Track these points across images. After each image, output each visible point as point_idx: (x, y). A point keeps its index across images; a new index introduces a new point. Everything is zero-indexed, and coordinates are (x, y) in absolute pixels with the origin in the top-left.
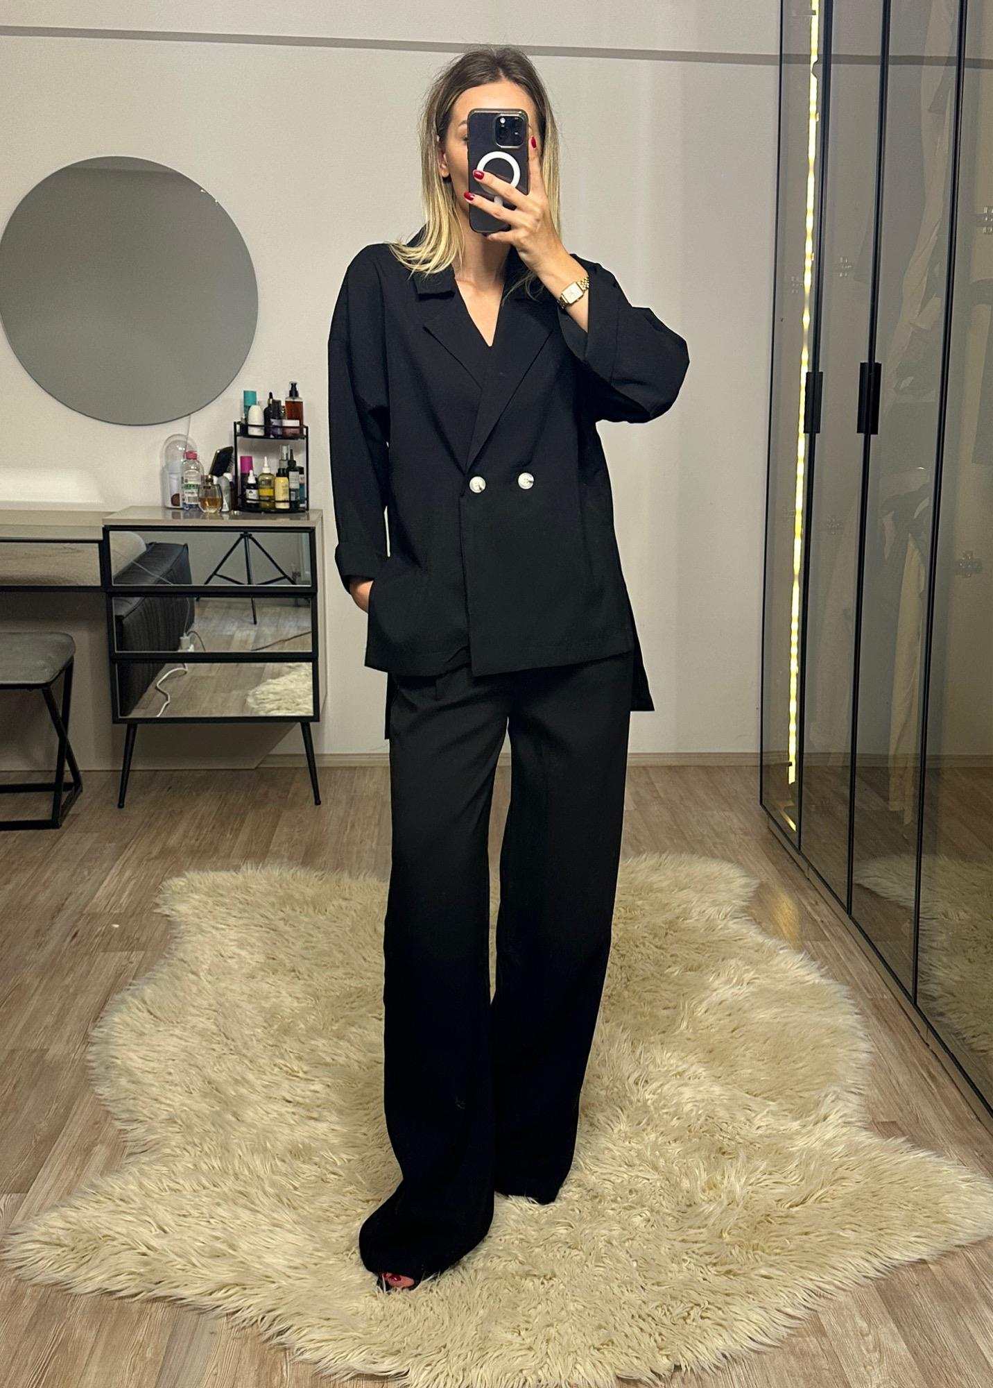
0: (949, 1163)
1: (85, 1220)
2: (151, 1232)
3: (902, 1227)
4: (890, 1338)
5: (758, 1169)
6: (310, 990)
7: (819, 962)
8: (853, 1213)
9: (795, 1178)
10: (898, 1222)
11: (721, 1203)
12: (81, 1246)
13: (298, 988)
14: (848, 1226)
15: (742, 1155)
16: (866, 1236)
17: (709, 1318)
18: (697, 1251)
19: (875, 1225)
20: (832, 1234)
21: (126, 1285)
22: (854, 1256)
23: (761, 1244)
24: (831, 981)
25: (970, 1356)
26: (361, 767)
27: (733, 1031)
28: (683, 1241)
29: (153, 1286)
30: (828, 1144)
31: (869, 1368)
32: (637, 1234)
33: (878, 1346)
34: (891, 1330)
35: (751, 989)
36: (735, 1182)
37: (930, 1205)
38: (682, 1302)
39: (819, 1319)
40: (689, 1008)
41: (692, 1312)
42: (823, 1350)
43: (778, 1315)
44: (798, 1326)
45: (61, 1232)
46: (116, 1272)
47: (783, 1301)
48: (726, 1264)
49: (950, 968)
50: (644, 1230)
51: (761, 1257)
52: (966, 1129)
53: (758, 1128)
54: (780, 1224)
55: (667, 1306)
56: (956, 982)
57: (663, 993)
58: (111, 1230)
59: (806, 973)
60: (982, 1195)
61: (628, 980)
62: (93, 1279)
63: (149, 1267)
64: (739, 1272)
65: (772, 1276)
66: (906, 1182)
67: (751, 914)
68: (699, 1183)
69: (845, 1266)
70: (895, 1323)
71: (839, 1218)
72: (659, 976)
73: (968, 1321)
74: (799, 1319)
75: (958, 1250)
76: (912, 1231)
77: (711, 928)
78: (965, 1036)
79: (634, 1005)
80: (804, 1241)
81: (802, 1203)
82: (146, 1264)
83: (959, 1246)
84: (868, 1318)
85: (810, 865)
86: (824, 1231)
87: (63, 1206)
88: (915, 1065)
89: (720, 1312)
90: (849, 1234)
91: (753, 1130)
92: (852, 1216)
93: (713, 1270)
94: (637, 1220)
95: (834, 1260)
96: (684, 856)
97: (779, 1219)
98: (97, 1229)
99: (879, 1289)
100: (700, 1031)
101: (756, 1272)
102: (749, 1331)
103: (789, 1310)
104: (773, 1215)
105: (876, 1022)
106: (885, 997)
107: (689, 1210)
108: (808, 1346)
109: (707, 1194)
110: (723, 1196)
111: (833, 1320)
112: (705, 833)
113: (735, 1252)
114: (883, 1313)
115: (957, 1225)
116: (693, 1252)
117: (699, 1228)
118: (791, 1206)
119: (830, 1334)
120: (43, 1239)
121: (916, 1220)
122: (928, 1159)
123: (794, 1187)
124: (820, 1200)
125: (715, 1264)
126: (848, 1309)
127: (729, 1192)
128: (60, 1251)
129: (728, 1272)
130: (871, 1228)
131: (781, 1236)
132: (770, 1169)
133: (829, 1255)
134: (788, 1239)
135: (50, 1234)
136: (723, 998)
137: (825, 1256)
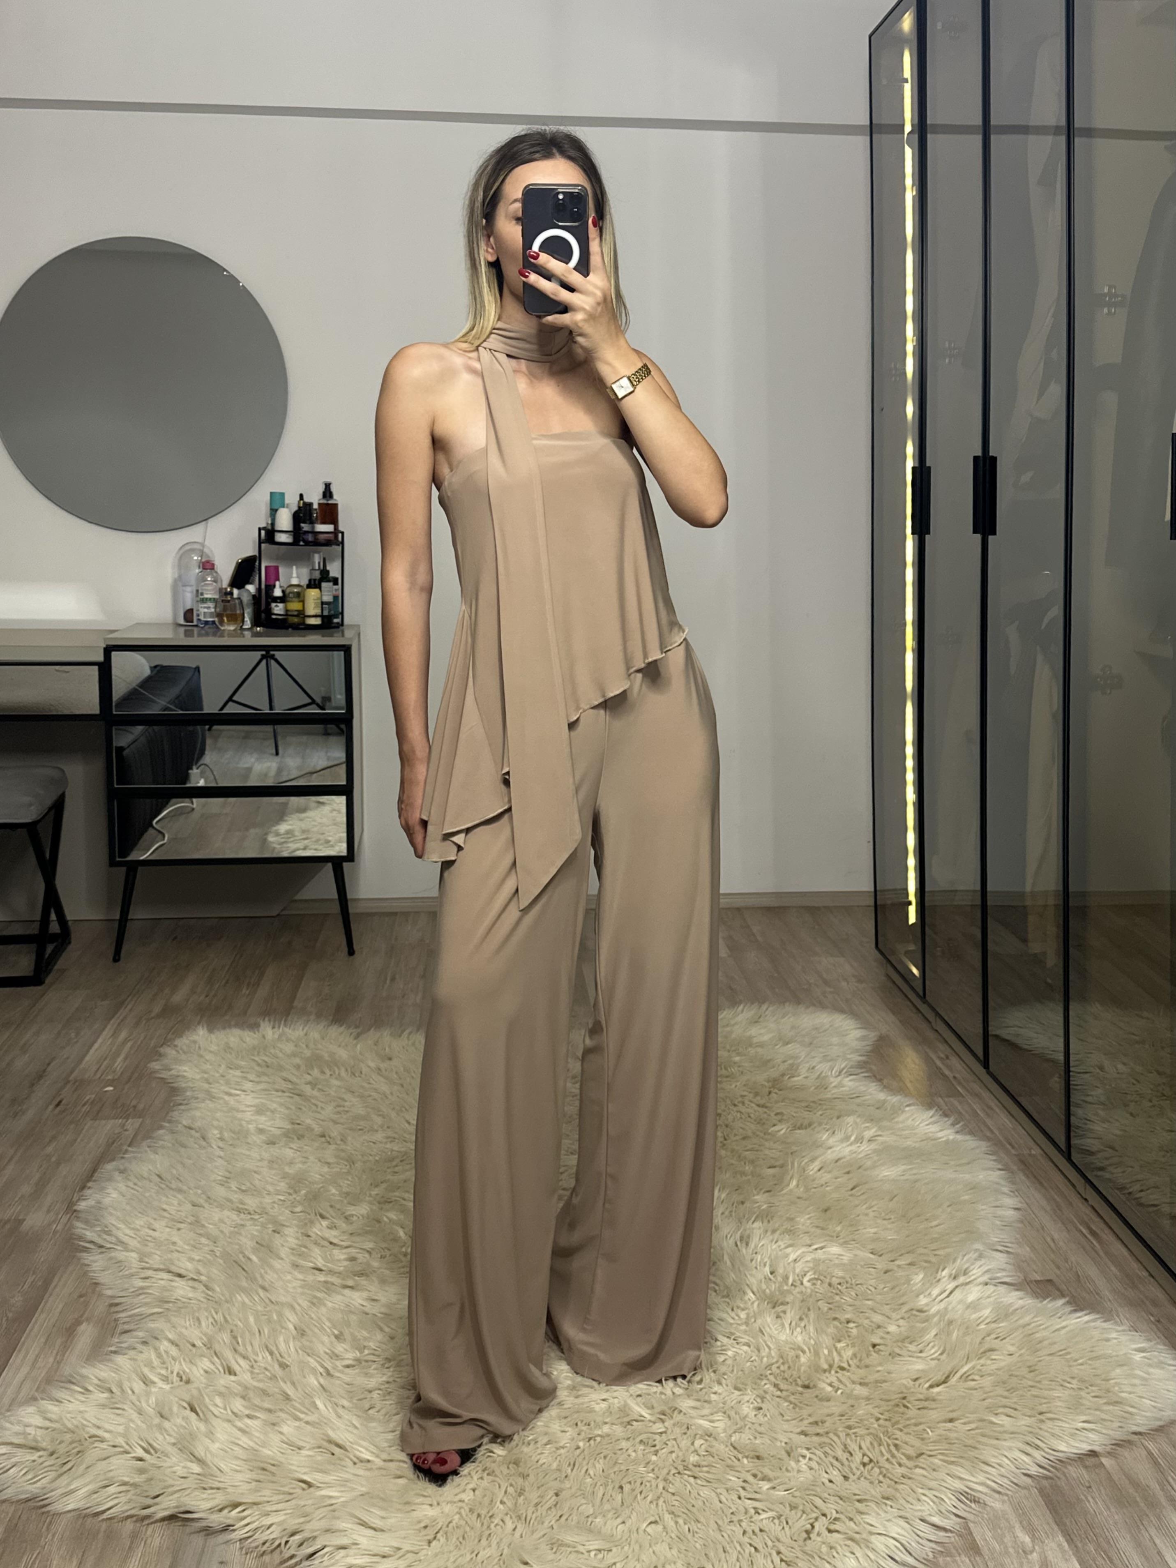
0: (1120, 1329)
1: (68, 1416)
3: (1068, 1411)
4: (1059, 1554)
6: (343, 1154)
7: (952, 1119)
8: (1006, 1394)
9: (933, 1351)
10: (1059, 1404)
12: (63, 1449)
13: (329, 1153)
14: (1001, 1410)
16: (1023, 1423)
17: (837, 1531)
18: (819, 1445)
19: (1032, 1409)
20: (981, 1420)
21: (117, 1502)
22: (1010, 1448)
24: (968, 1137)
26: (403, 913)
27: (852, 1189)
28: (800, 1432)
29: (150, 1501)
30: (972, 1307)
32: (745, 1425)
34: (1060, 1545)
35: (873, 1146)
37: (1099, 1381)
38: (803, 1512)
39: (970, 1529)
40: (799, 1166)
41: (816, 1524)
43: (922, 1526)
44: (950, 1539)
45: (40, 1432)
46: (106, 1482)
47: (928, 1507)
49: (1109, 1122)
50: (754, 1420)
52: (1138, 1288)
54: (919, 1409)
55: (786, 1518)
56: (1116, 1135)
57: (767, 1152)
58: (99, 1427)
59: (938, 1129)
60: (1163, 1368)
61: (725, 1139)
62: (75, 1492)
63: (146, 1476)
66: (1068, 1354)
67: (870, 1070)
69: (999, 1461)
70: (1064, 1535)
71: (989, 1400)
72: (762, 1135)
73: (1152, 1531)
74: (949, 1531)
75: (1135, 1438)
76: (1078, 1414)
77: (822, 1084)
78: (1131, 1190)
79: (732, 1164)
80: (949, 1430)
81: (943, 1382)
82: (143, 1471)
83: (1135, 1433)
84: (1031, 1530)
85: (938, 1014)
86: (972, 1417)
87: (42, 1399)
88: (1072, 1222)
89: (851, 1523)
90: (1003, 1421)
92: (1006, 1398)
95: (988, 1454)
96: (788, 1007)
97: (917, 1403)
98: (83, 1427)
99: (1041, 1491)
100: (813, 1190)
103: (936, 1520)
104: (910, 1397)
106: (1033, 1152)
111: (988, 1534)
112: (812, 981)
114: (1048, 1524)
115: (1132, 1407)
116: (813, 1445)
118: (930, 1387)
119: (985, 1550)
120: (17, 1441)
121: (1084, 1402)
122: (1092, 1324)
123: (933, 1363)
124: (965, 1378)
126: (1006, 1519)
128: (36, 1455)
130: (1028, 1412)
131: (921, 1424)
133: (980, 1446)
134: (929, 1428)
135: (25, 1434)
136: (840, 1156)
137: (975, 1448)
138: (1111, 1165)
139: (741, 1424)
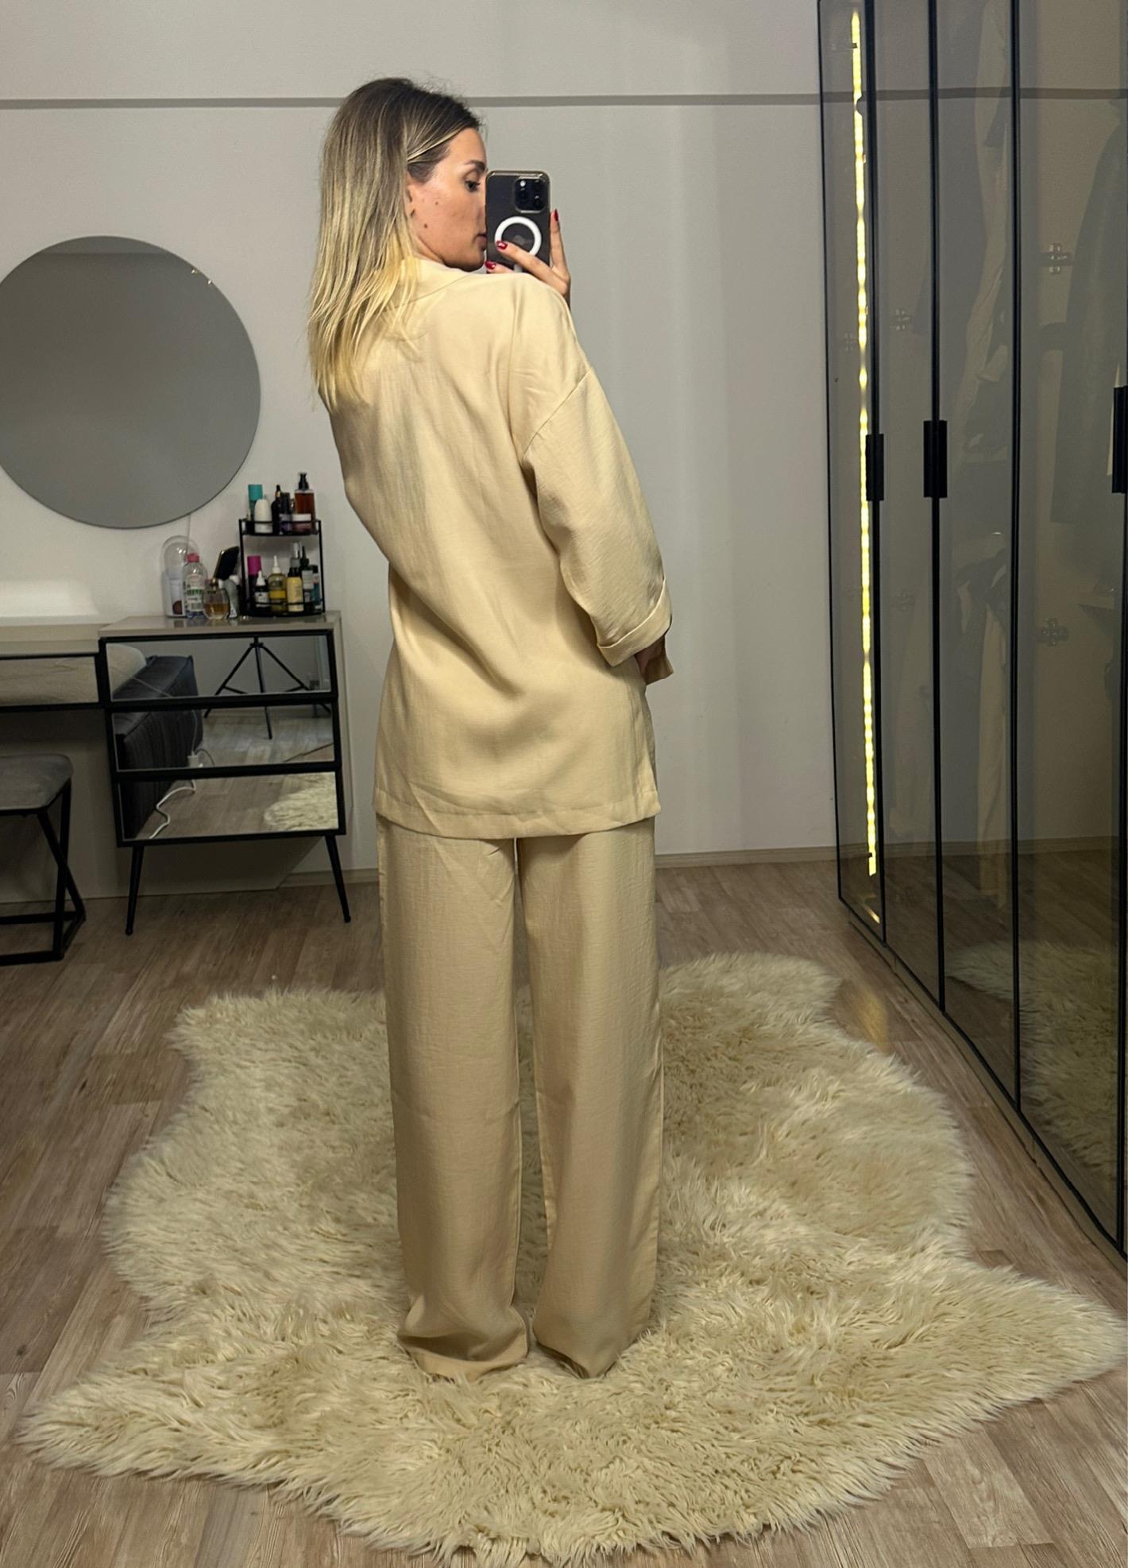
0: (1064, 1292)
1: (109, 1396)
2: (182, 1406)
3: (1015, 1364)
4: (1005, 1484)
5: (850, 1308)
7: (911, 1068)
8: (958, 1351)
9: (891, 1317)
10: (1009, 1359)
11: (811, 1347)
12: (105, 1424)
14: (953, 1366)
15: (832, 1294)
16: (973, 1376)
17: (800, 1471)
18: (786, 1400)
19: (982, 1363)
20: (935, 1375)
21: (159, 1463)
22: (961, 1399)
23: (858, 1389)
24: (926, 1089)
25: (1095, 1500)
27: (818, 1157)
28: (771, 1390)
29: (188, 1463)
30: (928, 1277)
31: (983, 1518)
32: (719, 1385)
33: (992, 1494)
34: (1006, 1477)
35: (837, 1103)
36: (826, 1323)
37: (1043, 1338)
38: (770, 1455)
39: (926, 1469)
40: (768, 1132)
41: (782, 1467)
42: (931, 1501)
43: (878, 1465)
44: (903, 1476)
45: (83, 1411)
46: (146, 1450)
47: (883, 1449)
48: (818, 1413)
49: (1056, 1065)
50: (727, 1380)
51: (858, 1404)
52: (1081, 1255)
53: (850, 1264)
54: (878, 1367)
55: (754, 1460)
56: (1062, 1083)
57: (738, 1116)
58: (137, 1405)
59: (897, 1080)
60: (1102, 1325)
61: (700, 1102)
62: (121, 1459)
63: (183, 1443)
64: (833, 1421)
65: (871, 1423)
66: (1015, 1315)
67: (834, 1017)
68: (785, 1326)
69: (951, 1410)
70: (1009, 1468)
71: (943, 1357)
72: (734, 1094)
73: (1090, 1462)
74: (904, 1469)
75: (1077, 1386)
76: (1025, 1368)
77: (790, 1034)
78: (1075, 1147)
79: (707, 1132)
80: (906, 1384)
81: (901, 1343)
82: (179, 1440)
83: (1077, 1382)
84: (980, 1465)
85: (897, 958)
86: (928, 1373)
87: (83, 1383)
88: (1020, 1187)
89: (813, 1465)
90: (955, 1375)
91: (845, 1267)
92: (958, 1355)
93: (804, 1420)
94: (719, 1370)
95: (940, 1404)
96: (757, 956)
97: (876, 1362)
98: (123, 1405)
99: (991, 1434)
100: (782, 1160)
101: (852, 1421)
102: (847, 1484)
103: (890, 1460)
104: (871, 1357)
105: (976, 1137)
106: (986, 1105)
107: (777, 1356)
108: (915, 1498)
109: (795, 1338)
110: (814, 1339)
111: (941, 1469)
112: (780, 930)
113: (829, 1400)
114: (996, 1458)
115: (1073, 1359)
116: (783, 1402)
117: (788, 1374)
118: (889, 1347)
119: (938, 1483)
120: (63, 1419)
121: (1029, 1356)
122: (1038, 1288)
123: (892, 1327)
124: (921, 1339)
125: (806, 1414)
126: (959, 1457)
127: (820, 1334)
128: (82, 1431)
129: (822, 1422)
130: (978, 1367)
131: (879, 1379)
132: (865, 1308)
133: (935, 1398)
134: (887, 1383)
135: (71, 1414)
136: (807, 1116)
137: (930, 1399)
138: (1057, 1117)
139: (714, 1383)
